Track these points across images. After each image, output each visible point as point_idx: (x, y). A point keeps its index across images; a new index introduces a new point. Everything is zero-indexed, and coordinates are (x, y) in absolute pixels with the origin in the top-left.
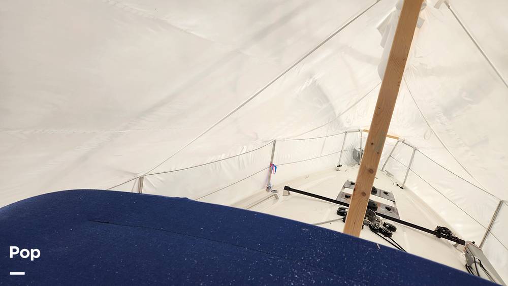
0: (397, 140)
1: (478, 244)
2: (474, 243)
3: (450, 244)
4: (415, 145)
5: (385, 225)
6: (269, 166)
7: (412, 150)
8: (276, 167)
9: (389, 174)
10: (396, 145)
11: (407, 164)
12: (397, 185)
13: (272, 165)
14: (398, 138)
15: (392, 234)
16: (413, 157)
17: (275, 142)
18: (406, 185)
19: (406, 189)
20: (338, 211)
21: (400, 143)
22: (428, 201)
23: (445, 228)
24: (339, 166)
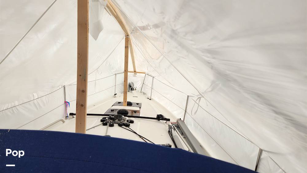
0: (144, 74)
1: (182, 119)
2: (180, 119)
3: (164, 122)
4: (153, 75)
5: (128, 121)
6: (64, 103)
7: (152, 78)
8: (69, 103)
9: (144, 94)
10: (145, 77)
11: (151, 86)
12: (148, 98)
13: (65, 102)
14: (145, 73)
15: (130, 125)
16: (153, 82)
17: (64, 87)
18: (152, 97)
19: (152, 99)
20: (101, 120)
21: (147, 75)
22: (162, 103)
23: (160, 115)
24: (115, 95)
